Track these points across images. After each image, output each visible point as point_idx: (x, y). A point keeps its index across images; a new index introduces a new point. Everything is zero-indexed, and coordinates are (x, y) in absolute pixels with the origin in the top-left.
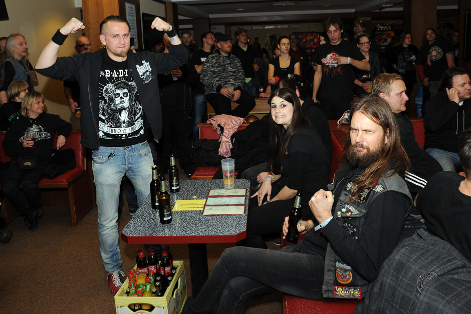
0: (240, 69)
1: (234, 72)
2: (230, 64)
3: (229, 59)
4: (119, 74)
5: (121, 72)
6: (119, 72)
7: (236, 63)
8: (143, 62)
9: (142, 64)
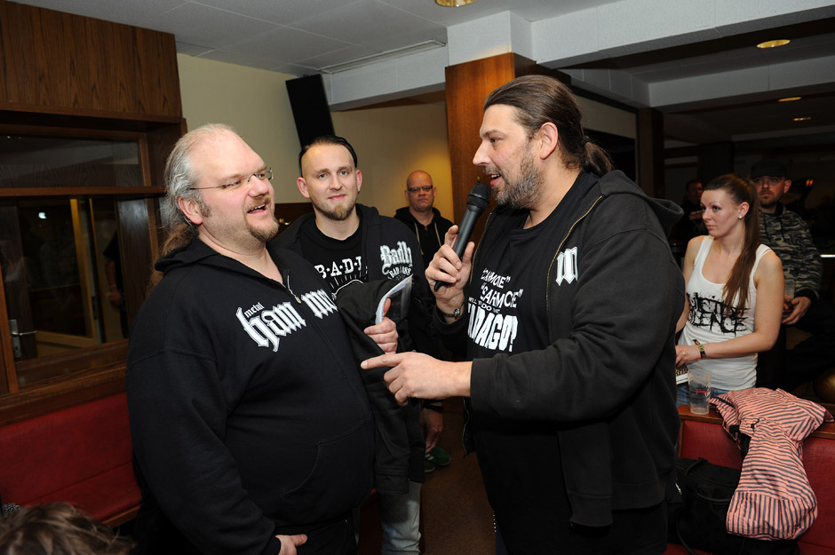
0: (808, 246)
1: (793, 254)
2: (782, 232)
3: (778, 220)
4: (344, 268)
5: (348, 263)
6: (343, 264)
7: (797, 229)
8: (399, 243)
9: (397, 248)
